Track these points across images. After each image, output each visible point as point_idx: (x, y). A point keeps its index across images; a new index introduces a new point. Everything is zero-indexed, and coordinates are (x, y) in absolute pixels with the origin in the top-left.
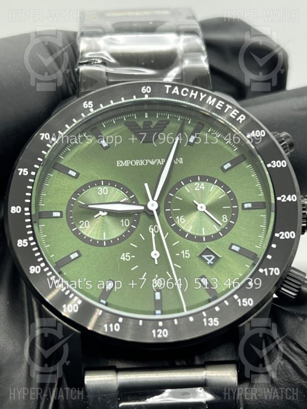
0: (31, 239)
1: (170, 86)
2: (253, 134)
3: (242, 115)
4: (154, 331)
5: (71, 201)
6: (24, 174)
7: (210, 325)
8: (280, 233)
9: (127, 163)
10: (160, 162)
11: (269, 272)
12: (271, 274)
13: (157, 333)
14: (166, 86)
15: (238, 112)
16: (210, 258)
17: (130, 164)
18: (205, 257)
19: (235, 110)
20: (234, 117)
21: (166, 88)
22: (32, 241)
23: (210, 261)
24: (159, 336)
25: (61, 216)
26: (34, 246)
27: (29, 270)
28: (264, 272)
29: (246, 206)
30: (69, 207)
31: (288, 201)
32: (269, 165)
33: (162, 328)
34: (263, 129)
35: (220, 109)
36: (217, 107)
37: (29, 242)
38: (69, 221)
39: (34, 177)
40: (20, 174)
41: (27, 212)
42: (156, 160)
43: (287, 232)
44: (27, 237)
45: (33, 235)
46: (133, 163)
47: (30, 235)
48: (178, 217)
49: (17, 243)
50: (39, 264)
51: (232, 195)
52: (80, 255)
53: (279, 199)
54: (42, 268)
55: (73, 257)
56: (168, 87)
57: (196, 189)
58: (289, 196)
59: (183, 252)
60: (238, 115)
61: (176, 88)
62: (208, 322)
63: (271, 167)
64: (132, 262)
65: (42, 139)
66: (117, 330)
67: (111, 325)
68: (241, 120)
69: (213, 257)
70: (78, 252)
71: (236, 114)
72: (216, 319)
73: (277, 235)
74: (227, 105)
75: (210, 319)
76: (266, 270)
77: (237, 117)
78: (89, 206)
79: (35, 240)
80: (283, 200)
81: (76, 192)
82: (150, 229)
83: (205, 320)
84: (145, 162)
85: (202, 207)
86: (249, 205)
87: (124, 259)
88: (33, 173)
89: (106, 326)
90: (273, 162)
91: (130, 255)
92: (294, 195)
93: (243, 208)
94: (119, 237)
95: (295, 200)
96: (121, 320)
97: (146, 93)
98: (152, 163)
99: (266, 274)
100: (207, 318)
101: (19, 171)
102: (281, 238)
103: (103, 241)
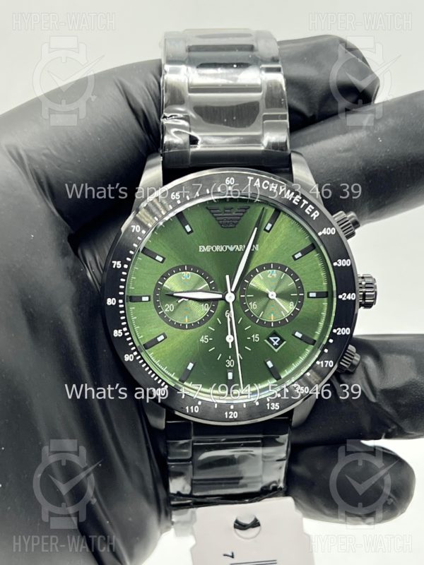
0: (125, 329)
1: (252, 178)
2: (325, 232)
3: (317, 212)
4: (226, 413)
5: (158, 285)
6: (118, 267)
7: (272, 409)
8: (338, 329)
9: (208, 249)
10: (239, 248)
11: (325, 364)
12: (326, 366)
13: (229, 415)
14: (249, 177)
15: (313, 208)
16: (275, 340)
17: (211, 250)
18: (272, 339)
19: (310, 206)
20: (309, 213)
21: (248, 180)
22: (126, 332)
23: (275, 343)
24: (231, 417)
25: (149, 300)
26: (128, 336)
27: (124, 358)
28: (320, 364)
29: (311, 295)
30: (156, 291)
31: (347, 300)
32: (335, 264)
33: (233, 411)
34: (333, 226)
35: (297, 204)
36: (294, 202)
37: (123, 332)
38: (156, 304)
39: (127, 270)
40: (114, 267)
41: (121, 304)
42: (235, 246)
43: (344, 329)
44: (122, 327)
45: (127, 326)
46: (214, 249)
47: (124, 326)
48: (251, 303)
49: (113, 333)
50: (132, 352)
51: (299, 284)
52: (165, 337)
53: (340, 297)
54: (135, 357)
55: (159, 339)
56: (250, 178)
57: (269, 276)
58: (349, 294)
59: (253, 336)
60: (313, 211)
61: (258, 180)
62: (270, 406)
63: (337, 266)
64: (210, 344)
65: (133, 231)
66: (197, 411)
67: (192, 408)
68: (315, 216)
69: (279, 339)
70: (164, 334)
71: (311, 210)
72: (277, 404)
73: (335, 331)
74: (304, 200)
75: (273, 404)
76: (322, 362)
77: (311, 213)
78: (175, 294)
79: (128, 331)
80: (344, 299)
81: (163, 276)
82: (226, 313)
83: (268, 405)
84: (224, 249)
85: (272, 295)
86: (314, 295)
87: (203, 341)
88: (126, 266)
89: (187, 408)
90: (339, 260)
91: (208, 338)
92: (354, 294)
93: (309, 297)
94: (199, 321)
95: (353, 299)
96: (200, 403)
97: (230, 185)
98: (231, 249)
99: (322, 366)
100: (270, 403)
101: (113, 264)
102: (338, 334)
103: (185, 325)
